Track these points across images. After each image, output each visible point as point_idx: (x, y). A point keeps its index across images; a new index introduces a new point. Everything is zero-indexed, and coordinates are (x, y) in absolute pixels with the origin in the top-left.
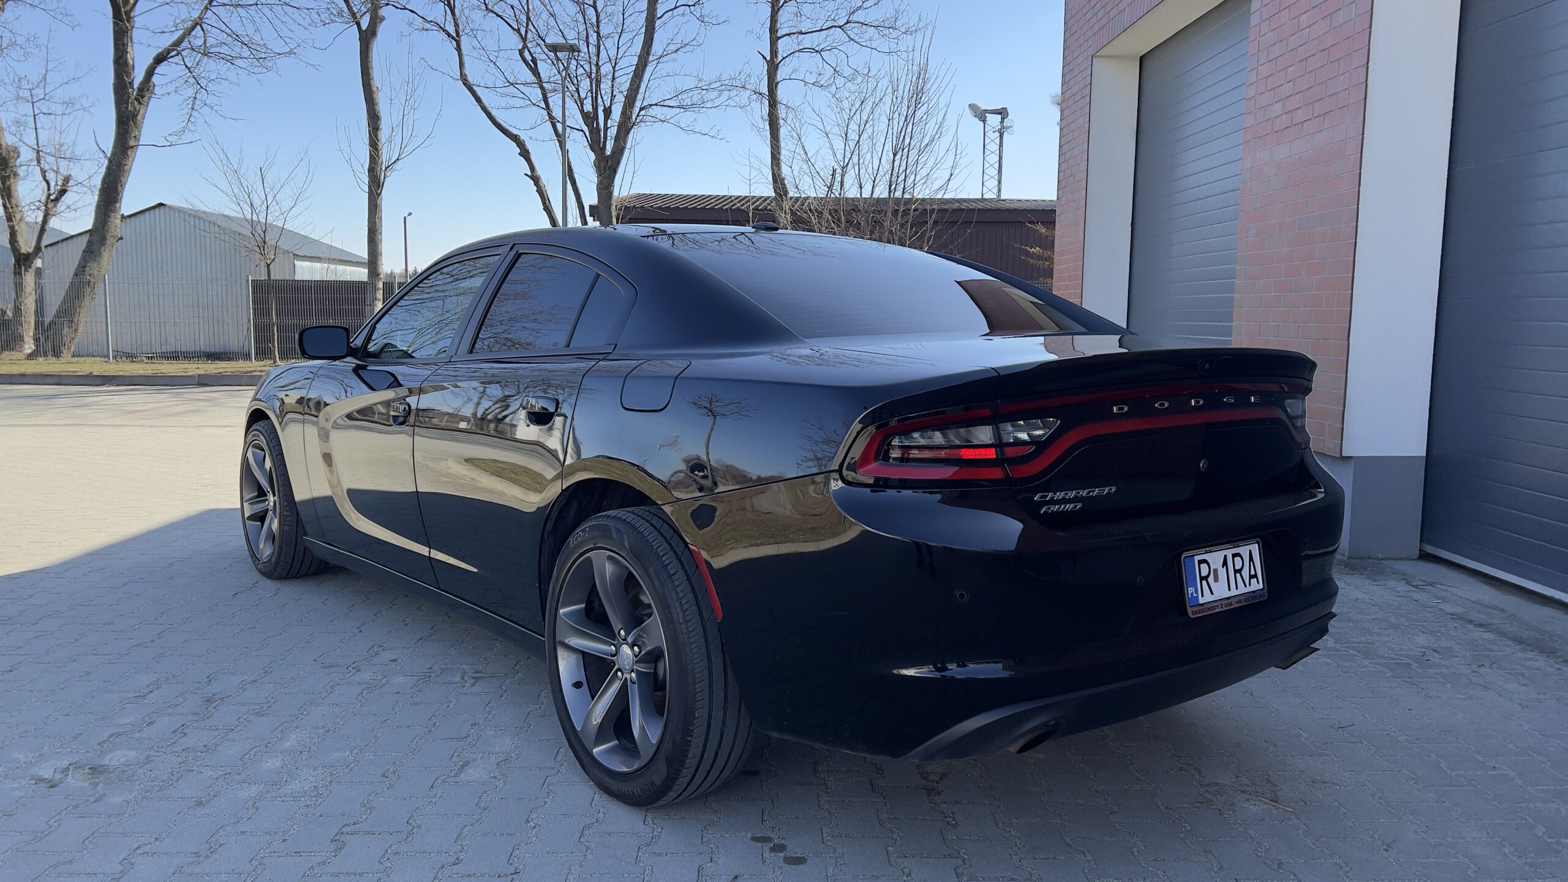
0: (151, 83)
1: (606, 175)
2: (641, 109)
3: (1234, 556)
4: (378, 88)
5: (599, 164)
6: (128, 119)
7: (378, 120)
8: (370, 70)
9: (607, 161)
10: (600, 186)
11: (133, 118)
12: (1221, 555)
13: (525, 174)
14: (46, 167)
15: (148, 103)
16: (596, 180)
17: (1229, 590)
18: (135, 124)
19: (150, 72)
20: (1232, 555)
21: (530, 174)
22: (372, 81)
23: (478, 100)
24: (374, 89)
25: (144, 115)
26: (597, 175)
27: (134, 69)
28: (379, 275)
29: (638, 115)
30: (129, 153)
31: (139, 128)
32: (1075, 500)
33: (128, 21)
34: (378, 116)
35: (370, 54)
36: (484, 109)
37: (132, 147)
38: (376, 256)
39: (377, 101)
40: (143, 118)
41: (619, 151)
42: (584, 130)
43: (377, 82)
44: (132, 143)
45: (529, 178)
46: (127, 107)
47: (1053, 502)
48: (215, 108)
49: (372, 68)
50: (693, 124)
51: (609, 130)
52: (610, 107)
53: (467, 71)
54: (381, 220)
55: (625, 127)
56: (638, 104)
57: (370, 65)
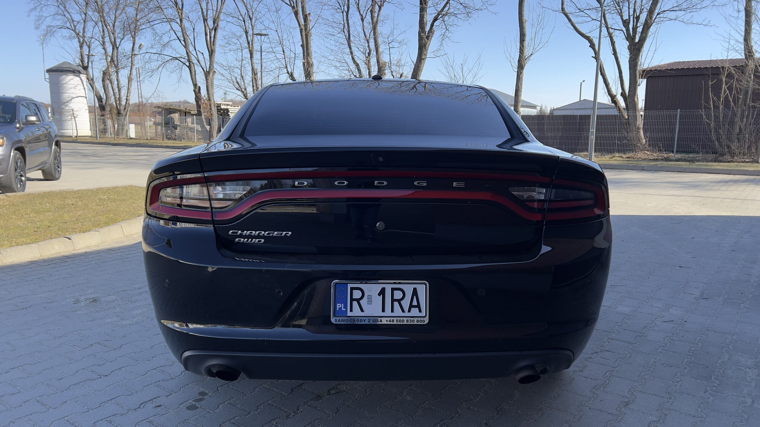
0: (432, 30)
1: (634, 53)
2: (658, 14)
3: (393, 290)
4: (526, 20)
5: (631, 47)
6: (423, 47)
7: (525, 36)
8: (523, 12)
9: (636, 45)
10: (630, 60)
11: (424, 46)
12: (379, 287)
13: (592, 57)
14: (392, 70)
15: (431, 39)
16: (629, 56)
17: (383, 310)
18: (425, 49)
19: (432, 25)
20: (392, 288)
21: (594, 56)
22: (523, 17)
23: (570, 20)
24: (524, 21)
25: (429, 44)
26: (629, 54)
27: (426, 25)
28: (518, 112)
29: (655, 18)
30: (422, 61)
31: (427, 50)
32: (258, 237)
33: (425, 4)
34: (524, 34)
35: (523, 4)
36: (573, 24)
37: (423, 59)
38: (518, 102)
39: (525, 26)
40: (429, 46)
41: (643, 39)
42: (623, 30)
43: (526, 17)
44: (423, 57)
45: (594, 59)
46: (423, 42)
47: (241, 236)
48: (450, 38)
49: (524, 11)
50: (691, 19)
51: (638, 28)
52: (639, 15)
53: (565, 6)
54: (522, 85)
55: (647, 26)
56: (657, 11)
57: (523, 9)
